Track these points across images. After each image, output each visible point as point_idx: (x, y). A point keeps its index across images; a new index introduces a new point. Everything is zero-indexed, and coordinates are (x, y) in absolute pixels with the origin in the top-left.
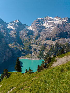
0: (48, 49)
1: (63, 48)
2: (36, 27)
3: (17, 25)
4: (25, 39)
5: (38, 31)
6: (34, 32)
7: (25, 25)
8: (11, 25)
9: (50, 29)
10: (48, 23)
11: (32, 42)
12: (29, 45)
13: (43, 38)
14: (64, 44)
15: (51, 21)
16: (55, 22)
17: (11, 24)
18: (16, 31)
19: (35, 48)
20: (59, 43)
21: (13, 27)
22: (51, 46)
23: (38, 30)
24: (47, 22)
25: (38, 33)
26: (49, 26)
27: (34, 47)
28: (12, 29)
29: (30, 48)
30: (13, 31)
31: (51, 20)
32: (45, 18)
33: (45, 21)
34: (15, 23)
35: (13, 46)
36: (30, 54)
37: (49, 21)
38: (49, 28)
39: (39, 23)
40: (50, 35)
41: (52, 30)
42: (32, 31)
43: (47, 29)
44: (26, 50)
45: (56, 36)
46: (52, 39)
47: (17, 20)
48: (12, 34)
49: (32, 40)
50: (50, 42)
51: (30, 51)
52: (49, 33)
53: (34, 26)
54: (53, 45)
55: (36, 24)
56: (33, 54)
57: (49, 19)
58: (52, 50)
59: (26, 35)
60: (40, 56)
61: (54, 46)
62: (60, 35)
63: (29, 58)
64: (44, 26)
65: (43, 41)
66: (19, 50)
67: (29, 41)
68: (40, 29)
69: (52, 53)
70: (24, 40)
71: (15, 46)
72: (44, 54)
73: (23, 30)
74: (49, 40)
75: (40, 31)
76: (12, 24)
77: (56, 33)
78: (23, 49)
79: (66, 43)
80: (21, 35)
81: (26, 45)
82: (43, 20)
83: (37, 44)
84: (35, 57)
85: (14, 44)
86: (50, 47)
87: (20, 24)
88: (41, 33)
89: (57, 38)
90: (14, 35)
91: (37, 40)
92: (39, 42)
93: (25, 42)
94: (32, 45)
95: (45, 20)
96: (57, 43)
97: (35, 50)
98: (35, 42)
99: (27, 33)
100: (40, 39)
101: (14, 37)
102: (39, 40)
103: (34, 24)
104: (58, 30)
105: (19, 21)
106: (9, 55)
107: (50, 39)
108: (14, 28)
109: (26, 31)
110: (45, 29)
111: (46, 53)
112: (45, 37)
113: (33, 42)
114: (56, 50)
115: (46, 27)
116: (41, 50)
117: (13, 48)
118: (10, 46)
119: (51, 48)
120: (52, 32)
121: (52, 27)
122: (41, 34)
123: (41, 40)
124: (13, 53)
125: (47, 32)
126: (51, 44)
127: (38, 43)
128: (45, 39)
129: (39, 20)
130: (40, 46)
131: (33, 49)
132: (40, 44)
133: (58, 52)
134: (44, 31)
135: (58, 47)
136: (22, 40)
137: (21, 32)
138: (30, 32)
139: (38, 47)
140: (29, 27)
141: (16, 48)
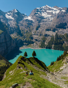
0: (49, 39)
1: (63, 38)
2: (35, 17)
3: (16, 15)
4: (26, 30)
6: (33, 22)
7: (23, 14)
8: (9, 15)
9: (49, 19)
10: (46, 13)
11: (33, 33)
12: (31, 36)
13: (43, 29)
14: (63, 34)
15: (50, 11)
16: (54, 13)
17: (9, 14)
18: (16, 21)
19: (36, 38)
20: (59, 34)
21: (12, 17)
22: (51, 36)
23: (38, 20)
24: (45, 11)
25: (38, 23)
26: (48, 16)
27: (35, 37)
28: (11, 19)
29: (32, 38)
30: (13, 21)
31: (50, 9)
34: (14, 13)
36: (32, 45)
37: (48, 11)
38: (48, 18)
39: (37, 13)
40: (50, 26)
41: (51, 21)
42: (31, 21)
43: (46, 20)
44: (28, 41)
45: (56, 27)
46: (52, 30)
47: (15, 10)
48: (12, 25)
50: (51, 33)
51: (31, 41)
52: (48, 24)
53: (33, 16)
54: (53, 35)
55: (35, 14)
56: (35, 44)
57: (48, 8)
59: (27, 26)
60: (42, 46)
61: (54, 37)
62: (59, 26)
63: (32, 47)
64: (43, 17)
65: (44, 32)
66: (22, 40)
67: (30, 32)
68: (40, 19)
69: (52, 43)
71: (18, 37)
72: (45, 43)
73: (22, 20)
74: (49, 31)
76: (10, 14)
77: (56, 24)
78: (25, 39)
79: (65, 33)
80: (21, 25)
81: (27, 36)
82: (41, 9)
83: (37, 35)
84: (37, 47)
85: (16, 35)
86: (51, 38)
87: (18, 13)
88: (41, 23)
89: (57, 29)
90: (15, 26)
91: (38, 31)
92: (40, 33)
93: (26, 33)
94: (33, 36)
95: (44, 9)
96: (57, 34)
97: (36, 40)
99: (27, 24)
100: (41, 30)
101: (15, 28)
102: (39, 31)
103: (33, 14)
105: (17, 10)
106: (14, 45)
108: (13, 18)
109: (26, 21)
110: (44, 20)
111: (47, 43)
112: (46, 28)
113: (34, 32)
114: (56, 40)
115: (45, 17)
116: (42, 41)
117: (16, 39)
119: (52, 39)
120: (52, 23)
121: (51, 17)
122: (41, 25)
123: (41, 31)
124: (16, 44)
125: (46, 22)
126: (51, 35)
128: (46, 30)
129: (38, 10)
130: (41, 37)
131: (35, 39)
132: (41, 34)
133: (58, 42)
134: (44, 21)
135: (58, 38)
136: (23, 31)
137: (21, 22)
138: (30, 22)
139: (39, 37)
140: (28, 17)
141: (18, 39)
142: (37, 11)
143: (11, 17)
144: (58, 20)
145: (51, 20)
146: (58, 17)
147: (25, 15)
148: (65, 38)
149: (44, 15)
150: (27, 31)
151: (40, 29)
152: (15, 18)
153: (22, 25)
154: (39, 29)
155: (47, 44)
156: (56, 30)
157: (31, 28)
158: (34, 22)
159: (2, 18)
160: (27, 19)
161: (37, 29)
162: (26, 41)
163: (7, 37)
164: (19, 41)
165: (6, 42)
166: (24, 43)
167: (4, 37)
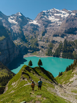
0: (56, 46)
1: (72, 45)
2: (41, 21)
3: (20, 19)
4: (31, 35)
6: (39, 27)
7: (28, 18)
8: (12, 19)
9: (57, 24)
10: (54, 17)
11: (38, 39)
12: (36, 42)
13: (50, 34)
14: (73, 41)
15: (58, 15)
16: (62, 16)
17: (12, 17)
18: (20, 26)
19: (42, 45)
20: (68, 40)
21: (16, 21)
22: (59, 43)
23: (44, 25)
24: (53, 15)
25: (44, 28)
26: (56, 20)
27: (41, 44)
28: (15, 23)
29: (37, 45)
30: (17, 26)
31: (58, 12)
32: (50, 10)
33: (50, 14)
34: (18, 17)
35: (19, 43)
36: (38, 52)
37: (55, 14)
38: (55, 23)
39: (44, 17)
40: (58, 31)
41: (59, 25)
42: (37, 26)
43: (53, 24)
44: (33, 48)
45: (65, 32)
46: (60, 35)
47: (19, 13)
48: (16, 30)
49: (39, 37)
50: (59, 39)
51: (37, 48)
52: (56, 28)
53: (38, 20)
54: (61, 42)
55: (41, 18)
56: (41, 51)
57: (55, 11)
58: (61, 47)
59: (32, 31)
60: (49, 53)
61: (62, 44)
62: (69, 31)
64: (50, 21)
65: (51, 38)
66: (26, 47)
67: (35, 37)
68: (46, 23)
69: (61, 51)
70: (29, 36)
71: (22, 43)
72: (53, 51)
73: (27, 25)
74: (57, 37)
75: (46, 27)
76: (14, 18)
77: (64, 29)
78: (30, 46)
79: (75, 39)
80: (25, 30)
81: (32, 42)
82: (48, 13)
83: (44, 41)
84: (43, 54)
85: (20, 41)
86: (59, 44)
87: (22, 17)
88: (48, 28)
90: (19, 31)
91: (44, 37)
92: (47, 39)
93: (31, 39)
94: (39, 42)
95: (51, 12)
96: (65, 40)
97: (43, 47)
98: (41, 38)
99: (32, 29)
100: (48, 36)
101: (19, 33)
102: (46, 37)
103: (38, 18)
104: (67, 26)
105: (21, 14)
106: (17, 53)
107: (59, 36)
108: (16, 23)
109: (31, 26)
110: (51, 24)
112: (53, 33)
113: (39, 38)
114: (65, 47)
115: (53, 21)
116: (49, 48)
117: (20, 46)
118: (16, 43)
119: (60, 45)
120: (60, 28)
121: (59, 21)
122: (47, 30)
123: (48, 37)
124: (20, 51)
125: (53, 27)
126: (59, 41)
127: (45, 40)
128: (53, 35)
129: (44, 13)
130: (48, 44)
131: (41, 46)
132: (47, 40)
133: (67, 49)
134: (51, 26)
135: (67, 45)
136: (27, 36)
137: (25, 27)
138: (35, 27)
139: (46, 44)
140: (33, 21)
141: (22, 45)
142: (43, 15)
143: (14, 21)
144: (67, 24)
145: (59, 24)
146: (67, 21)
147: (30, 19)
148: (75, 44)
149: (51, 18)
150: (32, 37)
151: (46, 35)
152: (18, 22)
153: (26, 30)
154: (46, 34)
155: (54, 51)
156: (65, 36)
157: (36, 34)
158: (40, 26)
159: (5, 23)
160: (32, 24)
161: (43, 35)
163: (9, 44)
164: (23, 49)
165: (8, 49)
166: (29, 51)
167: (6, 43)
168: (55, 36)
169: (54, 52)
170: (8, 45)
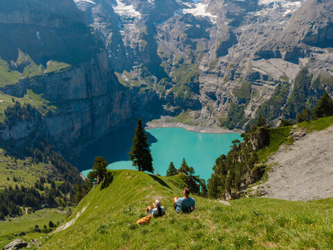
0: (265, 93)
1: (331, 90)
2: (220, 5)
4: (178, 55)
5: (230, 20)
6: (210, 25)
8: (128, 3)
9: (281, 9)
11: (202, 68)
12: (192, 79)
13: (246, 50)
18: (146, 24)
19: (212, 89)
20: (315, 72)
21: (137, 10)
22: (277, 82)
23: (229, 15)
27: (210, 85)
28: (132, 16)
29: (196, 88)
30: (137, 24)
35: (136, 79)
36: (193, 113)
38: (275, 6)
40: (279, 39)
41: (289, 16)
42: (205, 22)
43: (266, 13)
44: (179, 98)
45: (304, 41)
46: (283, 54)
48: (131, 37)
49: (204, 60)
50: (276, 68)
51: (191, 100)
52: (273, 28)
54: (285, 77)
56: (204, 111)
58: (279, 99)
59: (182, 39)
60: (231, 119)
61: (289, 85)
62: (323, 35)
63: (190, 124)
65: (247, 64)
66: (157, 96)
67: (193, 62)
68: (238, 10)
69: (277, 114)
70: (172, 57)
71: (143, 82)
72: (247, 112)
73: (171, 19)
74: (271, 60)
75: (237, 22)
77: (306, 29)
78: (168, 91)
80: (163, 38)
81: (179, 79)
83: (220, 75)
84: (211, 122)
85: (140, 73)
86: (274, 88)
88: (243, 29)
89: (309, 51)
90: (140, 41)
91: (224, 59)
92: (232, 66)
93: (177, 66)
94: (201, 80)
96: (304, 71)
97: (212, 96)
98: (213, 65)
99: (186, 32)
100: (236, 55)
101: (137, 48)
102: (229, 59)
104: (319, 15)
108: (138, 14)
109: (183, 22)
110: (258, 13)
111: (252, 110)
112: (257, 47)
113: (206, 65)
114: (298, 99)
116: (235, 100)
117: (136, 89)
118: (127, 80)
119: (277, 92)
120: (287, 25)
122: (239, 34)
123: (238, 60)
125: (265, 24)
126: (277, 77)
127: (226, 72)
128: (256, 54)
130: (234, 84)
131: (206, 93)
132: (233, 73)
133: (303, 107)
134: (254, 19)
135: (305, 89)
136: (166, 59)
137: (163, 28)
138: (198, 26)
139: (226, 85)
140: (194, 7)
141: (143, 89)
143: (131, 10)
144: (320, 8)
145: (288, 11)
150: (182, 61)
151: (233, 53)
152: (143, 12)
153: (166, 37)
154: (231, 51)
155: (253, 113)
156: (303, 57)
157: (199, 48)
158: (214, 23)
159: (98, 15)
160: (188, 15)
161: (222, 51)
162: (170, 100)
164: (146, 99)
165: (90, 99)
166: (165, 107)
167: (83, 80)
168: (265, 54)
169: (250, 115)
170: (89, 85)
